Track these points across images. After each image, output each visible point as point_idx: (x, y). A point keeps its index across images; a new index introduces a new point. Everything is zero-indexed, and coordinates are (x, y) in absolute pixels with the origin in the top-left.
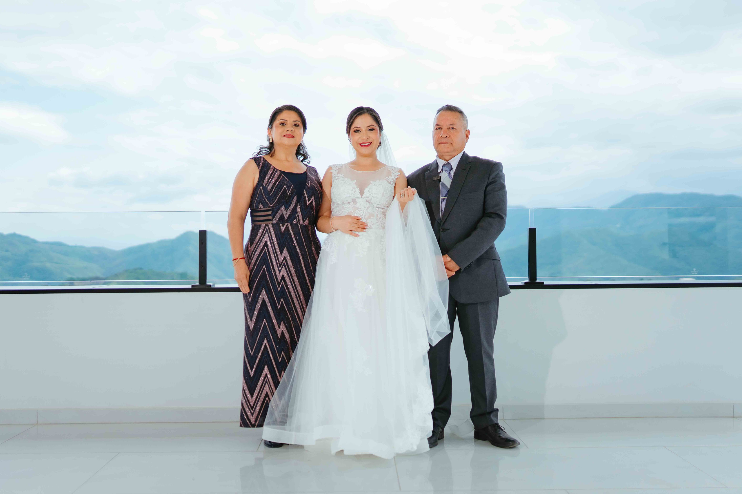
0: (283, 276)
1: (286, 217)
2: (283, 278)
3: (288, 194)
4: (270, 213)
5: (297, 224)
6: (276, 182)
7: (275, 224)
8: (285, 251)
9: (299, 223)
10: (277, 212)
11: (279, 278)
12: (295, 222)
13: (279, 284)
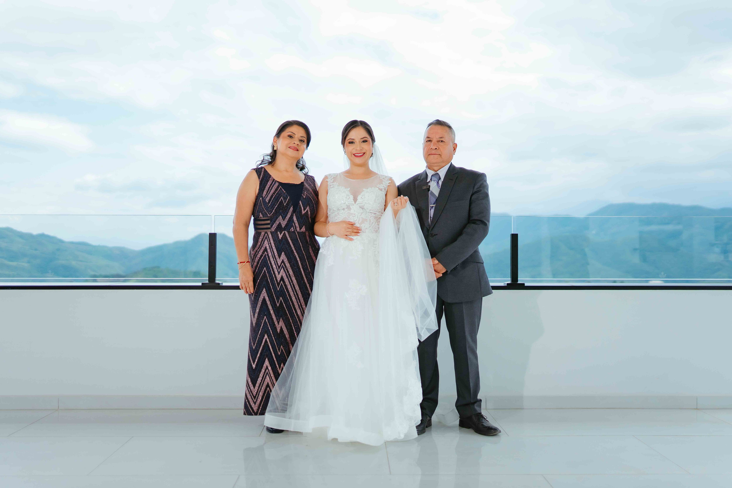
0: (282, 277)
1: (283, 226)
2: (282, 279)
3: (285, 205)
4: (269, 222)
5: (294, 232)
6: (274, 193)
7: (273, 232)
8: (283, 256)
9: (296, 230)
10: (275, 222)
11: (279, 280)
12: (293, 230)
13: (278, 284)
